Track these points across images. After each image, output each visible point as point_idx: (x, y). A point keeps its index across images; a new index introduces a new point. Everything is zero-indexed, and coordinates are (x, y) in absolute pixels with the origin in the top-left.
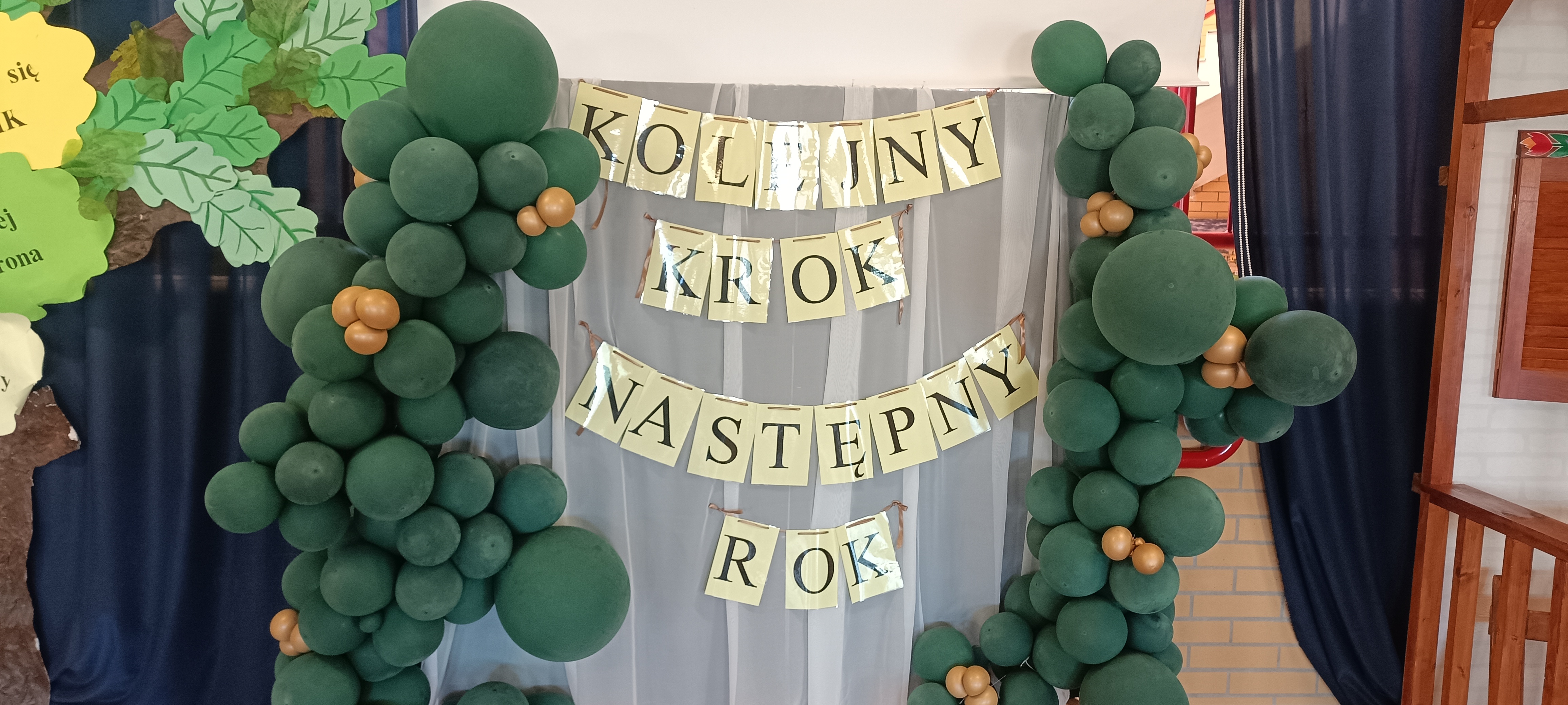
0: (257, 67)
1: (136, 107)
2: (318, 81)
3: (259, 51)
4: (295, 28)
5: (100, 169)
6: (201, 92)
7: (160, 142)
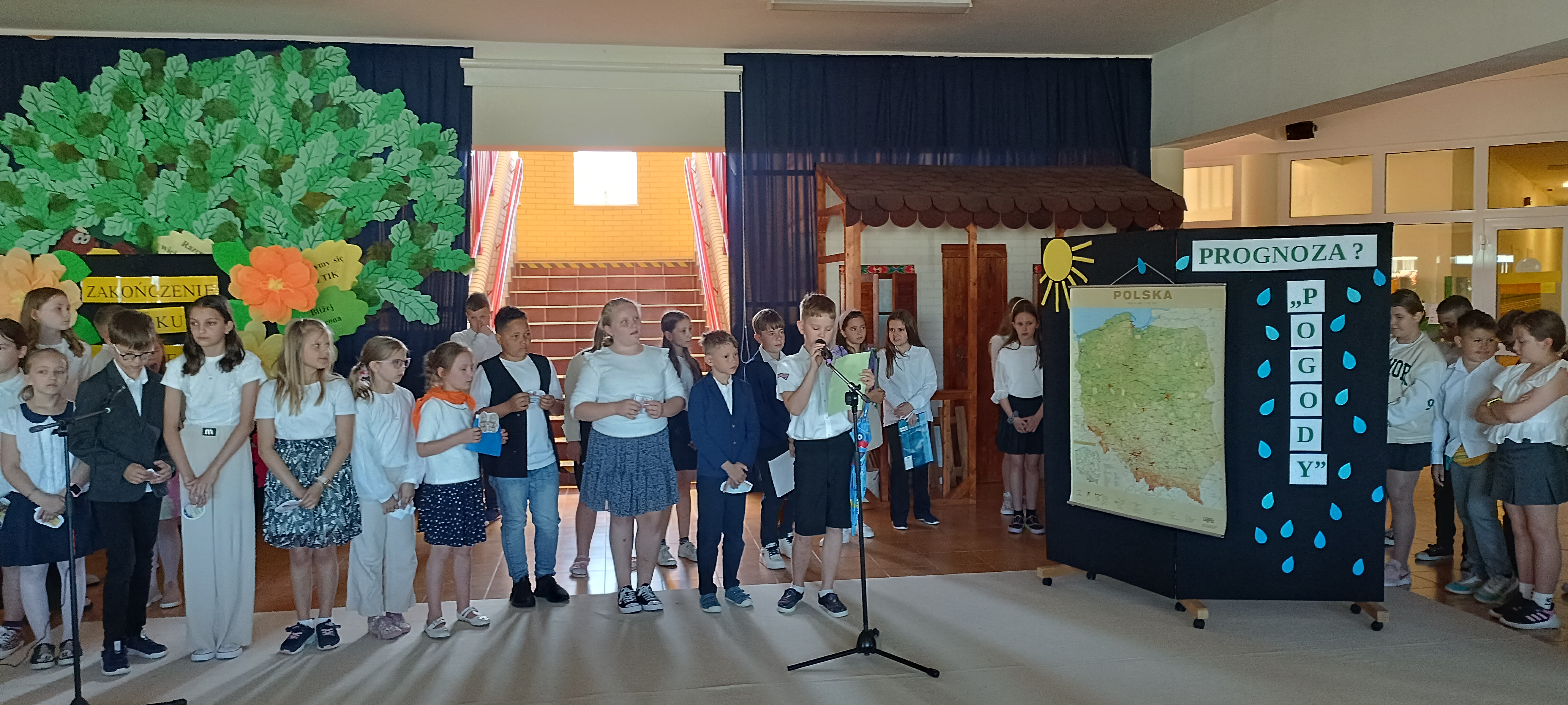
0: (415, 255)
1: (376, 269)
2: (435, 259)
5: (365, 289)
6: (397, 264)
7: (384, 281)
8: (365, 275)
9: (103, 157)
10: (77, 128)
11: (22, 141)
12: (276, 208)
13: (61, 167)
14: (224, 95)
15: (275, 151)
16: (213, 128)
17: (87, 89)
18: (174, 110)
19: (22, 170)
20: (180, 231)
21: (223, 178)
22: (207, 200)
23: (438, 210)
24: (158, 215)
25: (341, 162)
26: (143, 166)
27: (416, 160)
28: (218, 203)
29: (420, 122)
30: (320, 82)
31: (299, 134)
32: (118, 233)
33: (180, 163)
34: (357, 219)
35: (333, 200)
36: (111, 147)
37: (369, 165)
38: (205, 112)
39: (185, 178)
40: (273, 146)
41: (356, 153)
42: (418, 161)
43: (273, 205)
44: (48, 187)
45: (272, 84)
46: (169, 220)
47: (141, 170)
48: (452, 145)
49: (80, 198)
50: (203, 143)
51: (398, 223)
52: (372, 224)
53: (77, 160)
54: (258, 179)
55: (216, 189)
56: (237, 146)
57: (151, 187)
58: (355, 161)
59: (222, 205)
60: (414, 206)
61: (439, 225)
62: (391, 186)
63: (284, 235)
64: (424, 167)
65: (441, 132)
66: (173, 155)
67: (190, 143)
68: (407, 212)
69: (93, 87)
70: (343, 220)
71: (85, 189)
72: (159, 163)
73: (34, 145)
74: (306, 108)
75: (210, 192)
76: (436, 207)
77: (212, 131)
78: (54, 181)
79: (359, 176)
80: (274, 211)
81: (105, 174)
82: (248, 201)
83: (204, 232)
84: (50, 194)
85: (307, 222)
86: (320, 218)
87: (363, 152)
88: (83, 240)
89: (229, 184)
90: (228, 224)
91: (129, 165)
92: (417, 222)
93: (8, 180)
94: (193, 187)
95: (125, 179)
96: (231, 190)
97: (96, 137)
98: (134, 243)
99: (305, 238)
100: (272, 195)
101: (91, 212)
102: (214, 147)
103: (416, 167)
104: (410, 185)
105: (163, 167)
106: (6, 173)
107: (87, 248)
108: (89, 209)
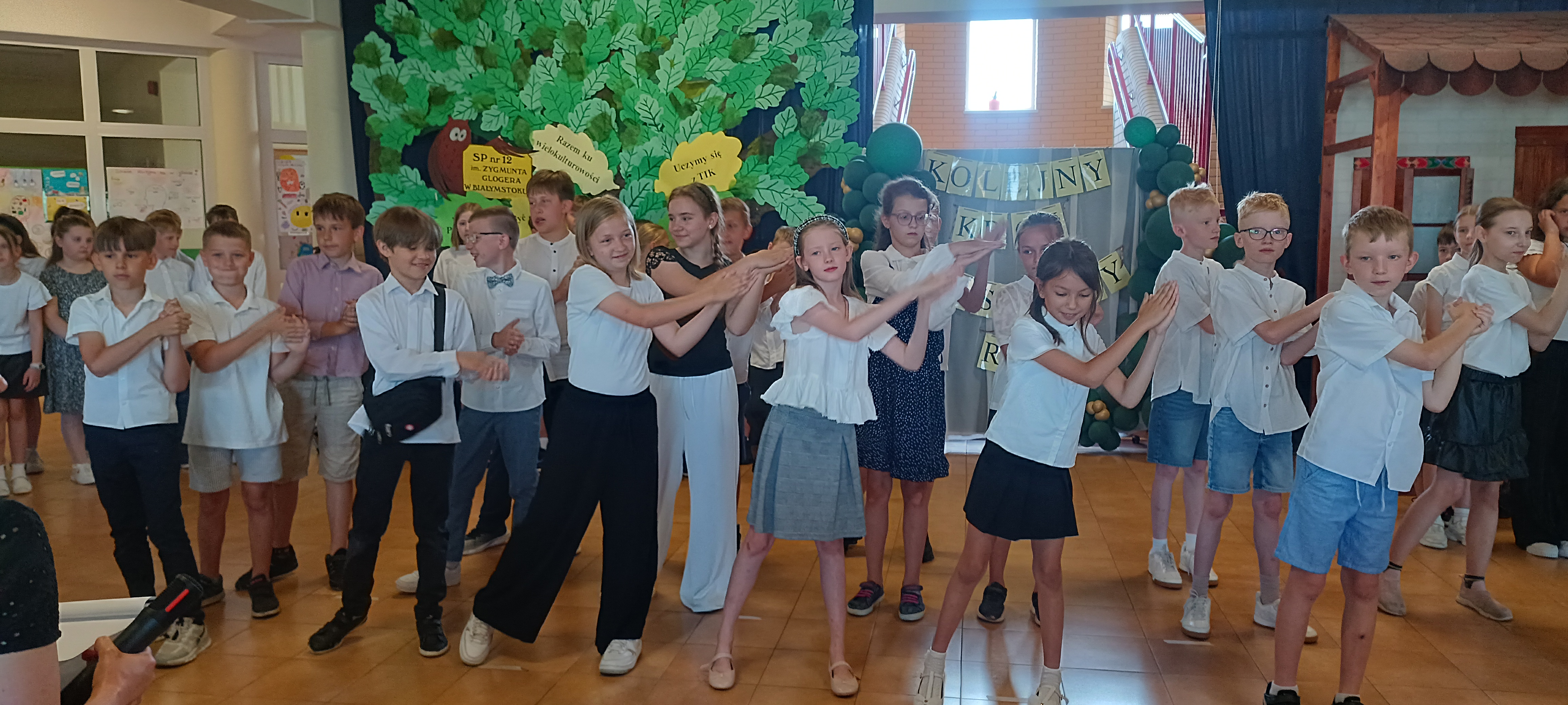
0: (801, 149)
1: (755, 166)
2: (824, 154)
3: (802, 143)
4: (816, 133)
5: (743, 191)
6: (780, 160)
7: (765, 180)
8: (745, 173)
9: (481, 44)
10: (456, 11)
11: (404, 28)
12: (652, 96)
13: (440, 55)
15: (653, 30)
16: (589, 6)
19: (404, 61)
20: (555, 124)
21: (599, 63)
22: (583, 88)
23: (828, 95)
24: (534, 108)
25: (723, 40)
26: (519, 52)
27: (805, 34)
28: (594, 92)
31: (678, 9)
32: (494, 129)
33: (557, 48)
34: (737, 107)
35: (712, 85)
36: (488, 32)
37: (753, 42)
39: (561, 64)
40: (651, 25)
41: (739, 29)
42: (808, 35)
43: (650, 93)
44: (429, 79)
46: (545, 112)
47: (518, 57)
48: (848, 14)
49: (459, 89)
50: (579, 23)
51: (783, 110)
52: (754, 112)
53: (456, 48)
54: (634, 64)
55: (592, 76)
56: (614, 24)
57: (527, 76)
58: (738, 38)
59: (598, 94)
60: (802, 90)
61: (830, 113)
62: (776, 67)
63: (659, 127)
64: (814, 42)
66: (550, 38)
67: (566, 24)
68: (792, 98)
70: (722, 110)
71: (463, 79)
72: (536, 49)
73: (416, 33)
75: (586, 81)
76: (826, 90)
77: (588, 10)
78: (435, 72)
79: (741, 56)
80: (650, 100)
81: (483, 63)
82: (624, 89)
83: (579, 126)
84: (431, 87)
85: (684, 111)
86: (698, 107)
87: (746, 27)
88: (459, 136)
89: (605, 71)
90: (604, 116)
91: (506, 52)
92: (804, 109)
93: (390, 73)
94: (569, 74)
95: (502, 67)
96: (608, 76)
97: (475, 22)
98: (511, 138)
99: (681, 129)
100: (647, 81)
101: (470, 104)
102: (591, 28)
103: (805, 43)
104: (797, 65)
105: (540, 52)
106: (388, 64)
107: (464, 145)
108: (467, 102)
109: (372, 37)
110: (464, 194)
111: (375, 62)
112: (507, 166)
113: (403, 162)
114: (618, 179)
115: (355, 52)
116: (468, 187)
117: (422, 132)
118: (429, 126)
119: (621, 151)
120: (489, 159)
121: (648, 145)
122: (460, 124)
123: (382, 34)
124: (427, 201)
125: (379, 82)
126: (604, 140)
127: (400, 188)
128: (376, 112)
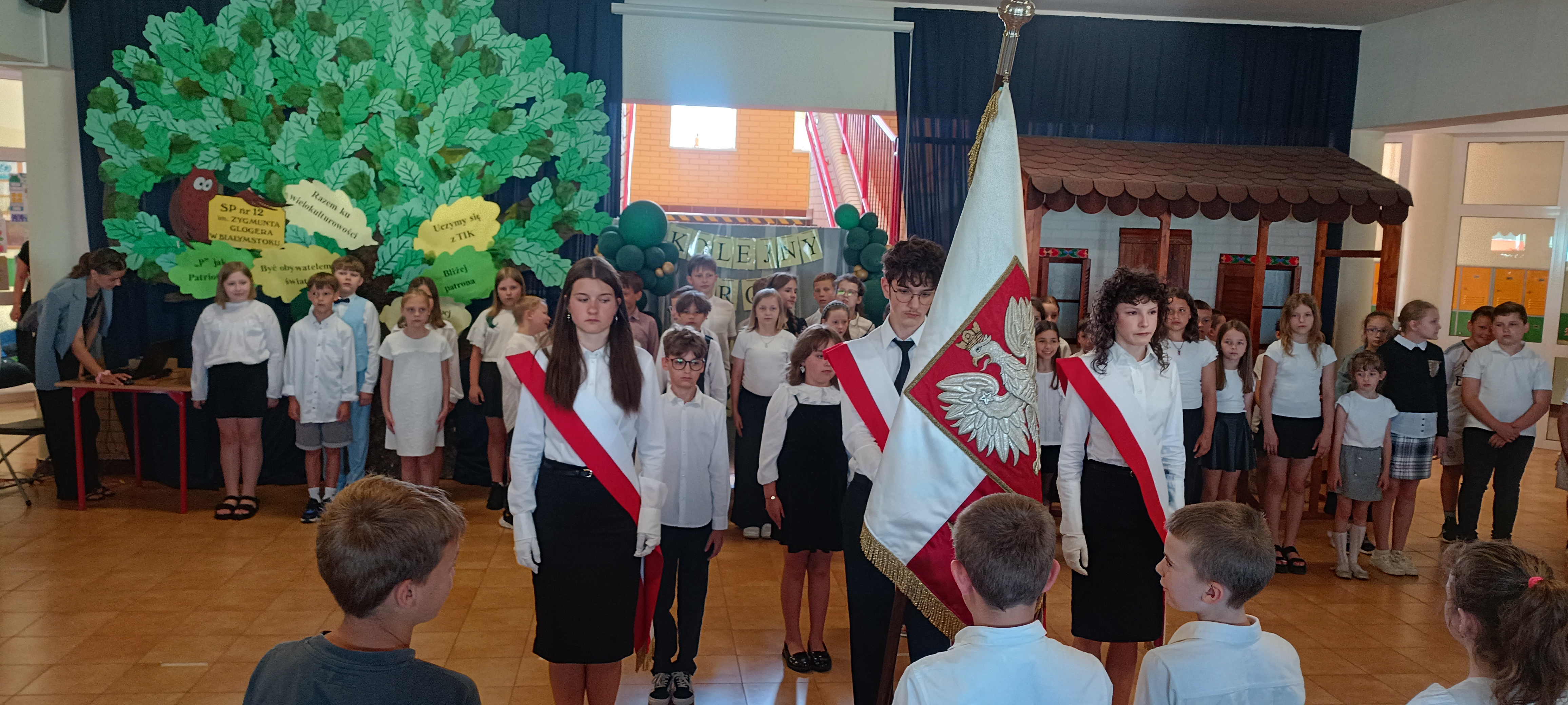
0: (556, 216)
1: (513, 229)
2: (577, 221)
3: (557, 211)
4: (570, 202)
5: (501, 252)
6: (537, 225)
7: (521, 242)
8: (502, 235)
9: (229, 96)
10: (202, 63)
11: (145, 75)
12: (412, 159)
13: (184, 105)
14: (360, 34)
15: (413, 98)
16: (347, 69)
17: (214, 22)
18: (305, 47)
19: (143, 107)
20: (311, 180)
21: (357, 124)
22: (340, 147)
23: (582, 169)
24: (287, 163)
25: (483, 112)
26: (271, 108)
27: (560, 112)
28: (351, 152)
29: (566, 72)
30: (461, 23)
31: (438, 79)
32: (244, 180)
33: (312, 106)
34: (496, 175)
35: (471, 153)
36: (237, 85)
37: (511, 116)
38: (340, 51)
39: (316, 122)
40: (411, 92)
41: (498, 103)
42: (563, 114)
43: (409, 156)
44: (170, 127)
45: (410, 22)
46: (299, 168)
47: (269, 112)
48: (600, 98)
49: (204, 139)
50: (336, 85)
51: (540, 180)
52: (512, 180)
53: (201, 98)
54: (394, 127)
55: (349, 136)
56: (373, 89)
57: (280, 131)
58: (497, 111)
59: (356, 154)
60: (557, 162)
61: (583, 185)
62: (532, 140)
63: (419, 189)
64: (568, 120)
65: (588, 83)
66: (305, 97)
67: (322, 85)
68: (548, 169)
69: (220, 19)
70: (481, 176)
71: (209, 130)
72: (289, 106)
73: (157, 81)
74: (446, 52)
75: (343, 140)
76: (579, 164)
77: (346, 73)
78: (177, 120)
79: (499, 128)
80: (410, 163)
81: (231, 115)
82: (383, 151)
83: (336, 183)
84: (173, 135)
85: (445, 175)
86: (458, 172)
87: (505, 102)
88: (204, 185)
89: (363, 132)
90: (362, 176)
91: (257, 106)
92: (559, 181)
93: (127, 119)
94: (325, 132)
95: (253, 121)
96: (366, 138)
97: (223, 74)
98: (262, 191)
99: (441, 193)
100: (409, 145)
101: (216, 155)
102: (348, 90)
103: (560, 120)
104: (553, 139)
105: (293, 109)
106: (125, 111)
107: (211, 195)
108: (213, 152)
109: (108, 82)
110: (209, 243)
111: (111, 108)
112: (257, 218)
113: (141, 209)
114: (376, 235)
115: (90, 97)
116: (213, 236)
117: (162, 179)
118: (171, 174)
119: (380, 210)
120: (238, 210)
121: (408, 206)
122: (206, 174)
123: (119, 80)
124: (168, 248)
125: (115, 128)
126: (362, 198)
127: (137, 234)
128: (111, 157)
